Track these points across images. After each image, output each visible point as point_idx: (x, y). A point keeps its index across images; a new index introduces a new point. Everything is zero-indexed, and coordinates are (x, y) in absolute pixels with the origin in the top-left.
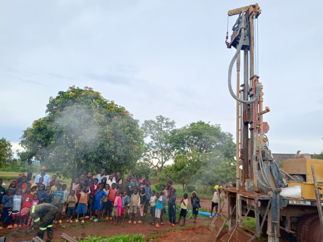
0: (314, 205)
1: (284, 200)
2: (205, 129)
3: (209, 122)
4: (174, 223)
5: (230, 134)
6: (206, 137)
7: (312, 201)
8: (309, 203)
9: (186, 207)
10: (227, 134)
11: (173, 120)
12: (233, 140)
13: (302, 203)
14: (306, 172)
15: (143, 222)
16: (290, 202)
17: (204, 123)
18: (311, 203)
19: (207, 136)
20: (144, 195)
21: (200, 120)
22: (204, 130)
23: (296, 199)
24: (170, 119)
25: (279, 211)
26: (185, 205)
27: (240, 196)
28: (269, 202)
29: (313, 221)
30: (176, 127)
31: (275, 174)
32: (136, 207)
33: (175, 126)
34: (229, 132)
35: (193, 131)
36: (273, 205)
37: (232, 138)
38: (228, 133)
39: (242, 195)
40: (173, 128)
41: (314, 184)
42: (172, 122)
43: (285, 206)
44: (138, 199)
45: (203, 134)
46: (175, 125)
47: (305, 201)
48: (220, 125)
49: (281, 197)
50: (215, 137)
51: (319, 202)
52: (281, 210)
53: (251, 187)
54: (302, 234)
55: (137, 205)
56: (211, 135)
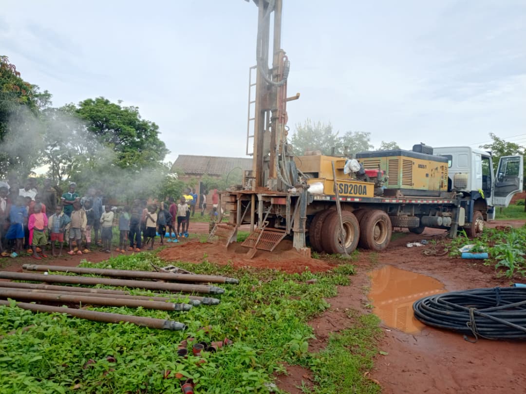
0: (333, 200)
1: (311, 195)
2: (113, 113)
3: (120, 102)
4: (139, 246)
5: (153, 125)
6: (117, 126)
7: (331, 196)
8: (328, 199)
9: (155, 224)
10: (150, 124)
11: (46, 90)
12: (158, 134)
13: (324, 199)
14: (319, 169)
15: (91, 250)
16: (315, 198)
17: (107, 101)
18: (330, 199)
19: (119, 125)
20: (90, 210)
21: (101, 96)
22: (112, 115)
23: (319, 195)
24: (38, 88)
25: (306, 207)
26: (154, 222)
27: (263, 196)
28: (299, 199)
29: (327, 216)
30: (52, 105)
31: (294, 172)
32: (79, 230)
33: (51, 102)
34: (152, 122)
35: (91, 115)
36: (302, 202)
37: (157, 131)
38: (150, 122)
39: (265, 195)
40: (47, 106)
41: (333, 180)
42: (43, 93)
43: (311, 202)
44: (82, 217)
45: (111, 121)
46: (51, 99)
47: (326, 196)
48: (137, 108)
49: (308, 193)
50: (131, 128)
51: (338, 197)
52: (308, 206)
53: (275, 185)
54: (316, 230)
55: (81, 226)
56: (124, 124)
